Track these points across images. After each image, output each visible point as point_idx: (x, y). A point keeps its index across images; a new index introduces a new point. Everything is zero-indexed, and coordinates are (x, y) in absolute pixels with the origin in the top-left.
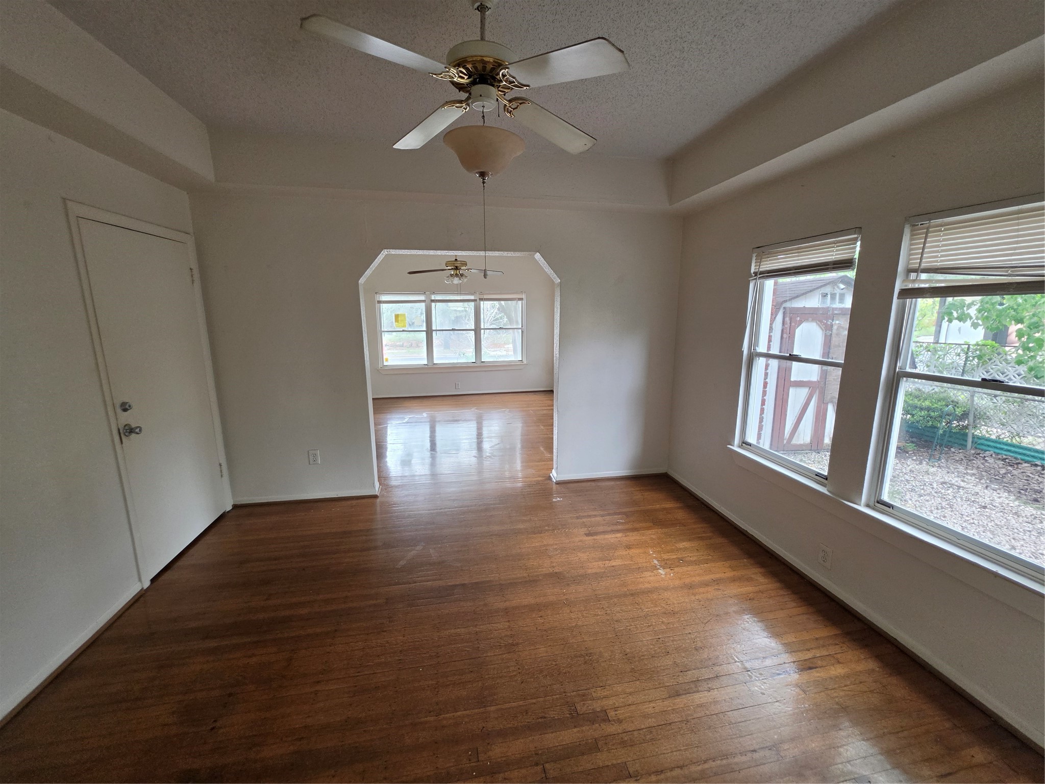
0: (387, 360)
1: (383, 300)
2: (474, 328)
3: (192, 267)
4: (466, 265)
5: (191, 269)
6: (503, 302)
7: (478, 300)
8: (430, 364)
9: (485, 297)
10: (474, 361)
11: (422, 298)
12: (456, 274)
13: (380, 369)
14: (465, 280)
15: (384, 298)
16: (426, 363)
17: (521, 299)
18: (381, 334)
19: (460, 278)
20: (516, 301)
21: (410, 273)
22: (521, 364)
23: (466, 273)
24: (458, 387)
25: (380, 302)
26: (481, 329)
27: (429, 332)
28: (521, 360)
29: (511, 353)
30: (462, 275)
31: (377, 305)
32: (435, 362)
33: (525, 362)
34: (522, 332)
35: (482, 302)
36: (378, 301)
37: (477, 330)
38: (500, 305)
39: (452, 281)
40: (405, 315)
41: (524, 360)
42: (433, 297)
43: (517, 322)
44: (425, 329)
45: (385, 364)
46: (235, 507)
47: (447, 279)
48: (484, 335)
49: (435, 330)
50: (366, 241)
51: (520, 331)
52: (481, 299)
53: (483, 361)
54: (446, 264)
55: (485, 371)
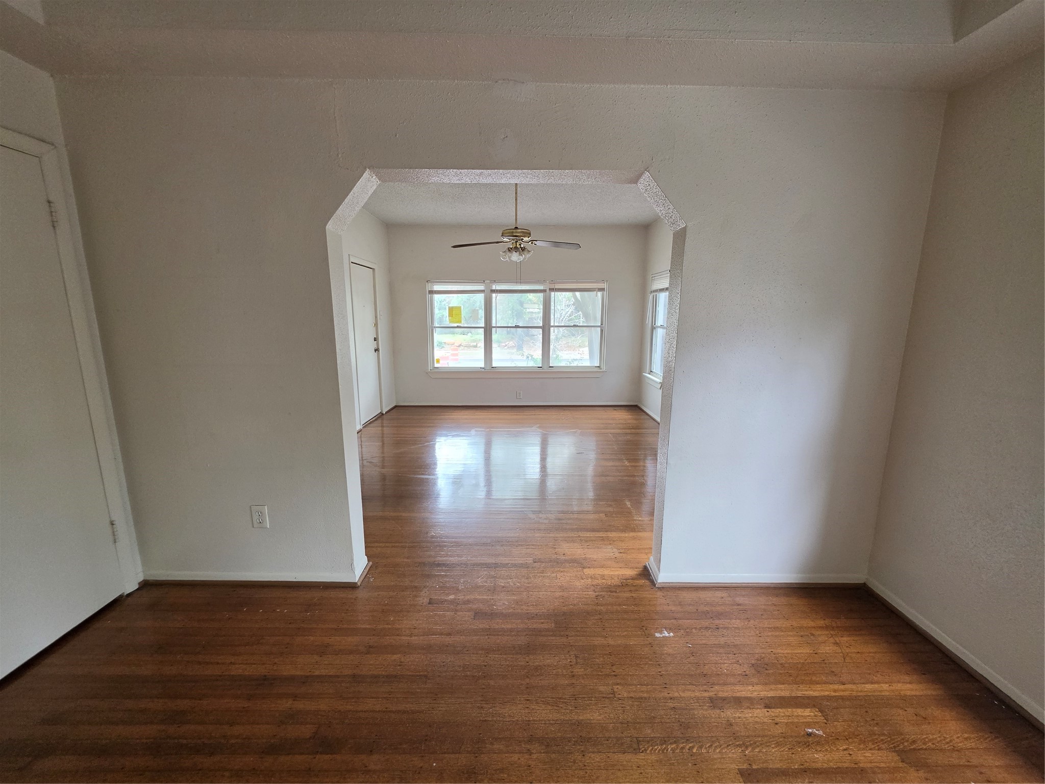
0: (438, 361)
1: (435, 289)
2: (541, 325)
3: (51, 199)
4: (529, 235)
5: (49, 202)
6: (578, 294)
7: (548, 291)
8: (488, 368)
9: (556, 287)
10: (541, 366)
11: (481, 287)
12: (516, 248)
13: (430, 372)
14: (528, 256)
15: (437, 287)
16: (483, 366)
17: (602, 290)
18: (432, 330)
19: (520, 253)
20: (595, 292)
21: (455, 247)
22: (598, 372)
23: (529, 246)
24: (520, 396)
25: (432, 292)
26: (550, 326)
27: (488, 330)
28: (598, 365)
29: (587, 356)
30: (523, 249)
31: (428, 296)
32: (494, 366)
33: (604, 368)
34: (602, 331)
35: (553, 293)
36: (429, 291)
37: (546, 328)
38: (575, 297)
39: (510, 257)
40: (460, 308)
41: (602, 367)
42: (494, 288)
43: (595, 319)
44: (483, 325)
45: (436, 365)
46: (145, 585)
47: (504, 254)
48: (554, 333)
49: (494, 327)
50: (338, 155)
51: (599, 329)
52: (552, 290)
53: (551, 365)
54: (502, 234)
55: (554, 378)
